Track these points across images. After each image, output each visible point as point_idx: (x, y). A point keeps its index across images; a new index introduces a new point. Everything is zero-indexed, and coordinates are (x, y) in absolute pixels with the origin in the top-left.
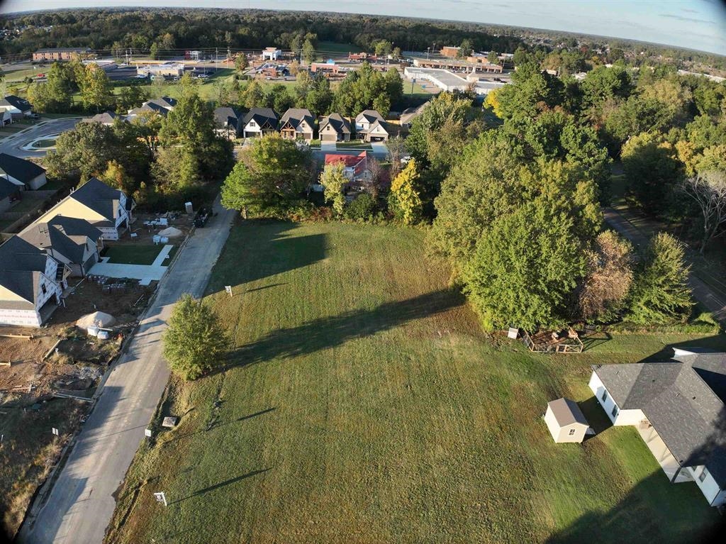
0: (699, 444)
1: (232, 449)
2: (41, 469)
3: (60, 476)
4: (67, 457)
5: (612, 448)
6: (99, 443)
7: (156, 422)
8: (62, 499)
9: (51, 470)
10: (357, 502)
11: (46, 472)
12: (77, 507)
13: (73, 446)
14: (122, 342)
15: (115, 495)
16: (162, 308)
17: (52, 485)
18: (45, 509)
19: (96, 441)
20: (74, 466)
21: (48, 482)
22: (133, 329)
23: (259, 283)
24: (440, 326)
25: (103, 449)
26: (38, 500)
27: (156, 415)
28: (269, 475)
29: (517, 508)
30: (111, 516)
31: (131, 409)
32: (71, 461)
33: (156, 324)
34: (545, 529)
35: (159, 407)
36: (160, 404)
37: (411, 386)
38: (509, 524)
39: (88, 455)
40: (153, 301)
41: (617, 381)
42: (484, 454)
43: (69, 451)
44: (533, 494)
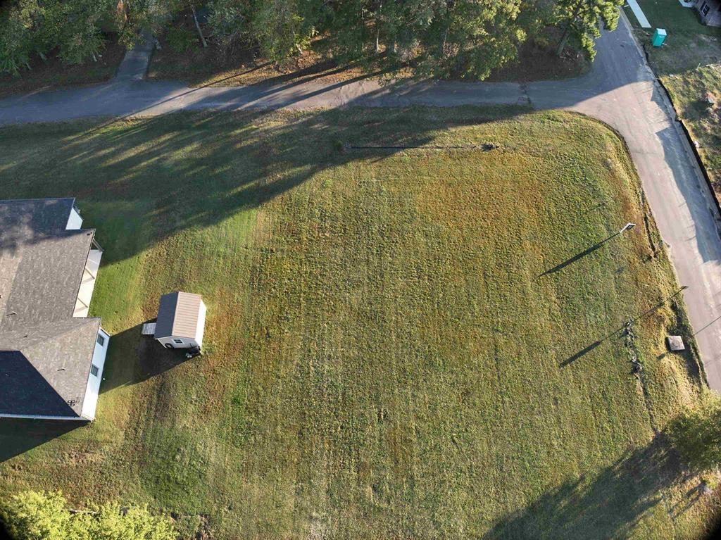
7: (690, 340)
8: (708, 239)
12: (690, 232)
27: (695, 349)
35: (701, 363)
36: (702, 370)
44: (264, 245)
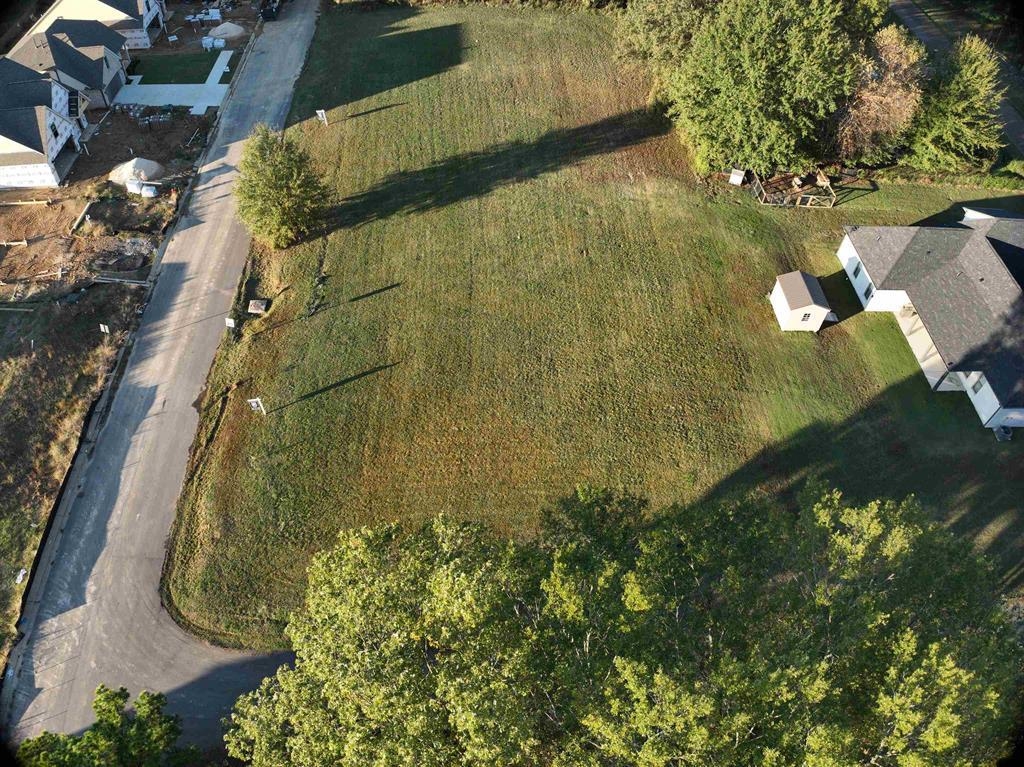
0: (979, 343)
1: (345, 339)
2: (94, 379)
3: (121, 386)
4: (126, 361)
5: (858, 340)
6: (165, 339)
7: (239, 307)
8: (127, 416)
9: (107, 380)
10: (513, 403)
11: (100, 382)
12: (150, 423)
13: (132, 346)
14: (178, 200)
15: (197, 404)
16: (227, 149)
17: (111, 399)
18: (106, 430)
19: (161, 337)
20: (138, 371)
21: (106, 394)
22: (190, 181)
23: (365, 103)
24: (632, 166)
25: (173, 348)
26: (95, 419)
27: (238, 299)
28: (397, 371)
29: (720, 412)
30: (195, 432)
31: (202, 293)
32: (131, 366)
33: (222, 171)
34: (758, 439)
35: (240, 287)
36: (242, 283)
37: (587, 252)
38: (711, 432)
39: (153, 356)
40: (214, 137)
41: (878, 249)
42: (684, 343)
43: (128, 352)
44: (746, 396)
